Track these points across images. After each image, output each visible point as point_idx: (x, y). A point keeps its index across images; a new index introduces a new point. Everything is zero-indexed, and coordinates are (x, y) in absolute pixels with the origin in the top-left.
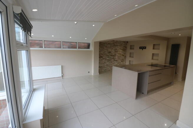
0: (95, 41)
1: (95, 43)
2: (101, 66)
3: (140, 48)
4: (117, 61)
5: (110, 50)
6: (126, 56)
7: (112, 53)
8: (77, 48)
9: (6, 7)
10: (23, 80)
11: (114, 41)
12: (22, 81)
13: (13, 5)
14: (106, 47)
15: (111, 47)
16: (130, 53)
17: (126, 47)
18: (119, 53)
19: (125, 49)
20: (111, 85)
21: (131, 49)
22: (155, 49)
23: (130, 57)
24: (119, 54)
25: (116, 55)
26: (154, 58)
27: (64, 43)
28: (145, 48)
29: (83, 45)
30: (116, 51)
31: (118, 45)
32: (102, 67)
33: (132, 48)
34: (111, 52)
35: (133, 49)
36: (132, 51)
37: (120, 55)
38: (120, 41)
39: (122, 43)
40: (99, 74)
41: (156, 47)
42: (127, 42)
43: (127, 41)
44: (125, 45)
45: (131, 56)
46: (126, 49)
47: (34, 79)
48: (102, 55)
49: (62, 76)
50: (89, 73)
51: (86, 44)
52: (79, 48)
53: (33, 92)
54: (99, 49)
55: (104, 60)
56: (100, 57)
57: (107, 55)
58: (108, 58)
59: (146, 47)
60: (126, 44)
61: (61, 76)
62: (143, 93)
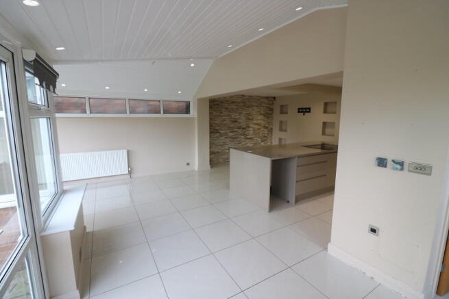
0: (199, 97)
1: (200, 101)
2: (216, 150)
3: (299, 112)
4: (251, 139)
5: (235, 116)
6: (272, 129)
7: (240, 123)
8: (162, 112)
9: (13, 54)
10: (44, 182)
11: (243, 96)
12: (42, 184)
13: (22, 48)
14: (227, 109)
15: (237, 109)
16: (281, 122)
17: (272, 110)
18: (255, 122)
19: (269, 114)
20: (228, 187)
21: (282, 112)
22: (329, 113)
23: (281, 130)
24: (257, 124)
25: (249, 127)
26: (328, 131)
27: (133, 102)
28: (309, 112)
29: (175, 105)
30: (249, 118)
31: (253, 106)
32: (218, 152)
33: (283, 110)
34: (239, 121)
35: (287, 113)
36: (283, 117)
37: (259, 127)
38: (257, 96)
39: (262, 100)
40: (211, 167)
41: (330, 108)
42: (274, 98)
43: (272, 96)
44: (268, 105)
45: (283, 128)
46: (272, 114)
47: (64, 180)
48: (217, 128)
49: (130, 173)
50: (188, 166)
51: (181, 104)
52: (165, 112)
53: (61, 195)
54: (210, 113)
55: (223, 138)
56: (213, 131)
57: (229, 127)
58: (230, 134)
59: (309, 109)
60: (271, 103)
61: (127, 172)
62: (288, 202)
